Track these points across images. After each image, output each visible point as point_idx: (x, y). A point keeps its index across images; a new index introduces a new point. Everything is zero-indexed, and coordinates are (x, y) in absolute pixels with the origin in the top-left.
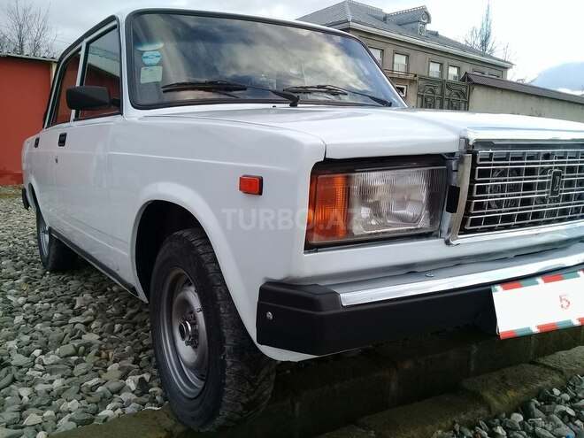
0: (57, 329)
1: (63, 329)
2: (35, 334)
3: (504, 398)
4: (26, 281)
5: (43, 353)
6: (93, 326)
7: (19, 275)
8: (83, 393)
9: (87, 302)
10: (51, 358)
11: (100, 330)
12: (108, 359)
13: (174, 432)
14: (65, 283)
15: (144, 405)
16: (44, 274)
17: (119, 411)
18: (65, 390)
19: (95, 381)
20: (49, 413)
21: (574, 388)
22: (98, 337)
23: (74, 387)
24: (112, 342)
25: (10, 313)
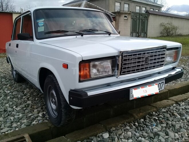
0: (20, 100)
1: (21, 100)
2: (13, 102)
3: (139, 115)
4: (10, 86)
5: (16, 107)
6: (30, 99)
7: (8, 84)
8: (28, 118)
9: (28, 92)
10: (18, 109)
11: (32, 100)
12: (34, 108)
13: (51, 127)
14: (21, 86)
15: (44, 120)
16: (15, 83)
17: (37, 122)
18: (23, 117)
19: (31, 114)
20: (19, 123)
21: (159, 112)
22: (31, 102)
23: (25, 116)
24: (35, 103)
25: (6, 96)
